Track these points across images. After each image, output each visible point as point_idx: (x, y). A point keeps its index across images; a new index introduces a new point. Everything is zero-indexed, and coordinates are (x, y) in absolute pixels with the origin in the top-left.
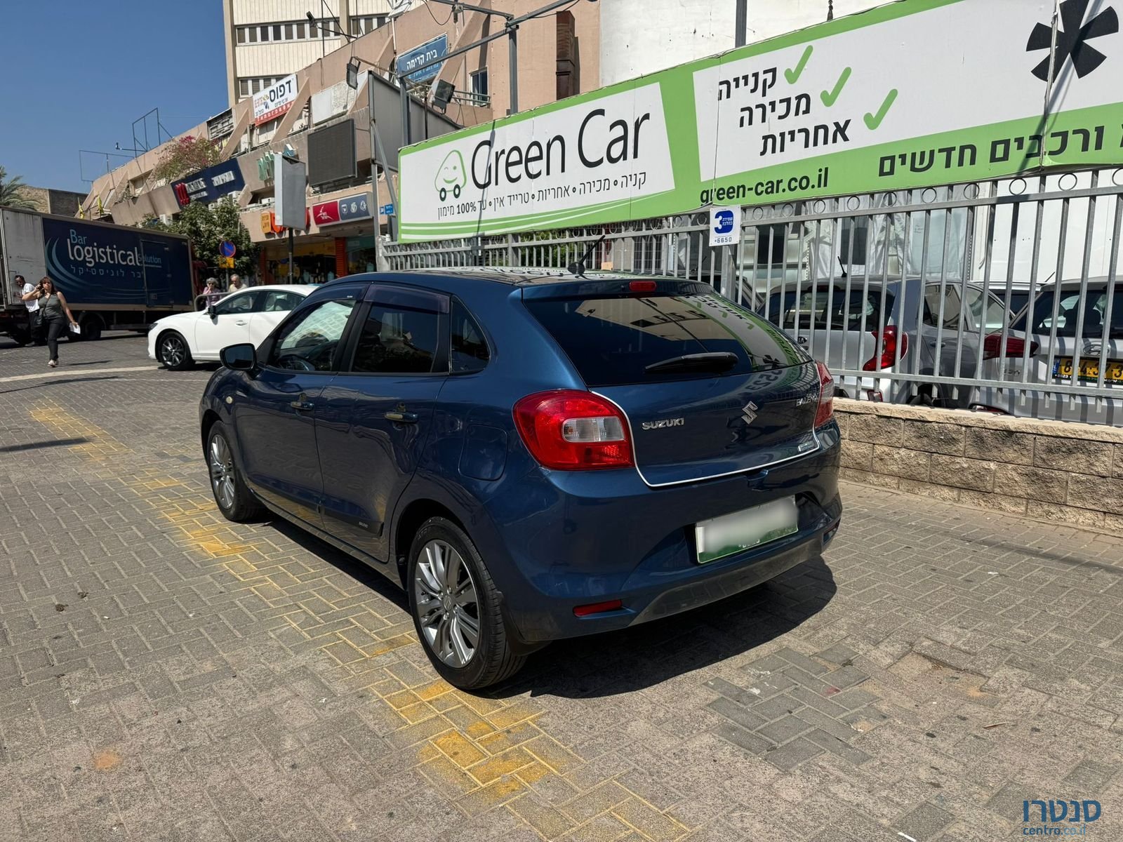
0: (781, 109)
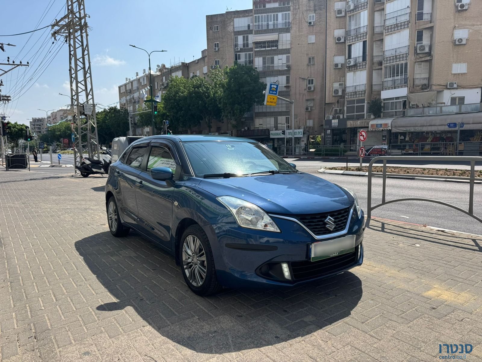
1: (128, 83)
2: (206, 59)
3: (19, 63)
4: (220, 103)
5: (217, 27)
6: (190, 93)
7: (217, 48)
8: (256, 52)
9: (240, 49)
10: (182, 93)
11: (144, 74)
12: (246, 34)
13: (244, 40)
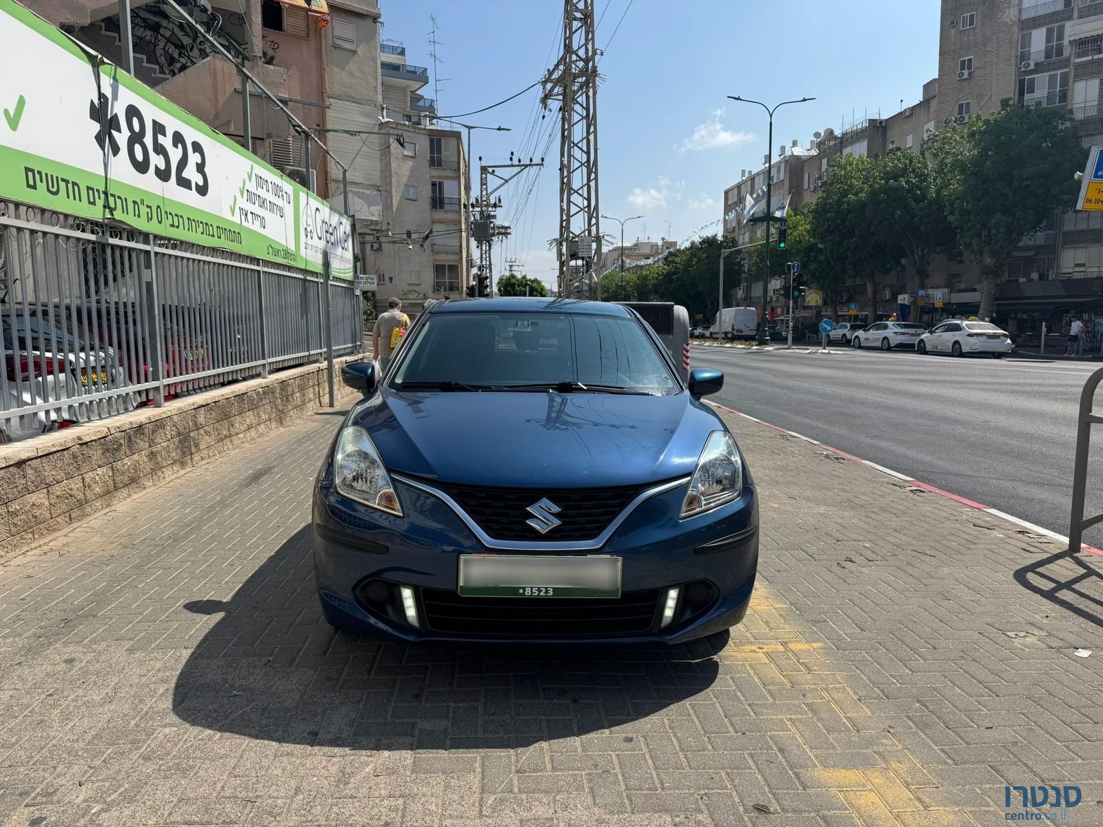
1: (745, 182)
2: (934, 103)
3: (528, 162)
4: (952, 213)
5: (972, 16)
6: (874, 194)
7: (966, 73)
8: (1078, 66)
9: (1036, 65)
10: (856, 194)
11: (782, 157)
12: (1057, 21)
13: (1049, 40)
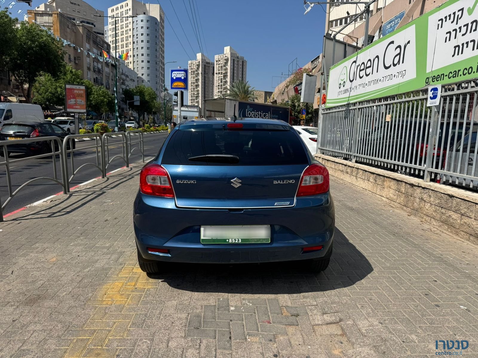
0: (464, 30)
